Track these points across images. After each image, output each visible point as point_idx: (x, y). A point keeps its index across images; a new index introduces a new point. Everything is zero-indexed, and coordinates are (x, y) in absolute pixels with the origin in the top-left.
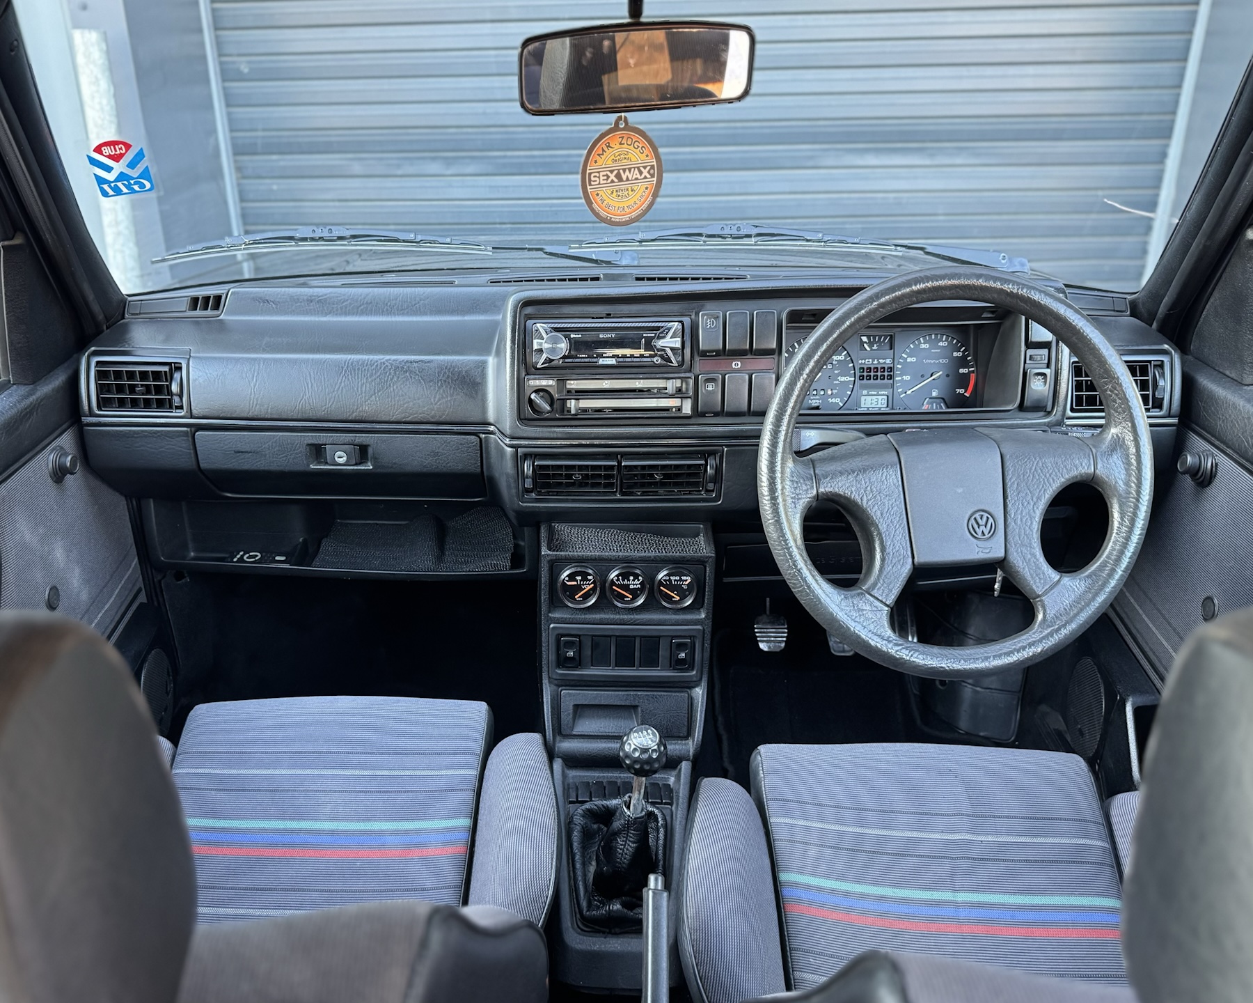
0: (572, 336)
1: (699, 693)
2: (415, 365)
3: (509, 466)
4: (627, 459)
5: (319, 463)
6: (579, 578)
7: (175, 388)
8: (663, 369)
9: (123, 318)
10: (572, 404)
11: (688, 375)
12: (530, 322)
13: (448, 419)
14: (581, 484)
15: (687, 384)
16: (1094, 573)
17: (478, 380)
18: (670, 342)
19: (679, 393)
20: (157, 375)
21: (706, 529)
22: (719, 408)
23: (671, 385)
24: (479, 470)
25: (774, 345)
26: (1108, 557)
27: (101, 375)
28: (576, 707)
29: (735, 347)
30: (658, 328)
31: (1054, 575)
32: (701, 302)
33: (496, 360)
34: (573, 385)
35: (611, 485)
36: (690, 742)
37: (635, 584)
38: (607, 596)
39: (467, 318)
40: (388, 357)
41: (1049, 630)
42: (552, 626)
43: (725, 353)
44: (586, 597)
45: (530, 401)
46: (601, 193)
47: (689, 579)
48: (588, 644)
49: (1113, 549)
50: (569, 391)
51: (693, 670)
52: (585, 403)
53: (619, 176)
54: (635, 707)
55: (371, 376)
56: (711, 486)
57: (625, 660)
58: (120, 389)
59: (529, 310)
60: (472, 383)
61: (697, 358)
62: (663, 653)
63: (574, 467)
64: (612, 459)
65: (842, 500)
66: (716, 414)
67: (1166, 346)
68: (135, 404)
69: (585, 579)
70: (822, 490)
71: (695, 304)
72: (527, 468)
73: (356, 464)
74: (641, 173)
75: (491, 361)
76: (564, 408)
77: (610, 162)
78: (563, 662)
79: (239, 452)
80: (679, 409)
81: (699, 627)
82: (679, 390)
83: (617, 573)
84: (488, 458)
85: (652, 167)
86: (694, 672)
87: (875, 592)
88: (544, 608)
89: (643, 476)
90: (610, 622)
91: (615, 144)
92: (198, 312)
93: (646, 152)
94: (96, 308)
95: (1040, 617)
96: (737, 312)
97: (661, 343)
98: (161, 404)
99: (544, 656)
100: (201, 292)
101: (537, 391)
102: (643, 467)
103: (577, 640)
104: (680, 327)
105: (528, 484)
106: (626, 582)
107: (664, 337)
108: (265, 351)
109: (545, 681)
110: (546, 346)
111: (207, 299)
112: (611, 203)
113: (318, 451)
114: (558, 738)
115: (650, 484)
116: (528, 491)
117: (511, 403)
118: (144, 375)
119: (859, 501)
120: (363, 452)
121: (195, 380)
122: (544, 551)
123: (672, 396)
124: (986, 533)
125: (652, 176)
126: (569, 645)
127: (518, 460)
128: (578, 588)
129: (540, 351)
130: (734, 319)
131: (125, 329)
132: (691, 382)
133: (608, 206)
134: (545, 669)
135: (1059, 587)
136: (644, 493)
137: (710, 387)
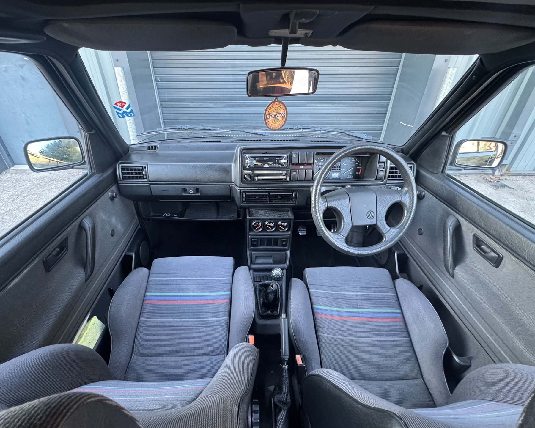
0: (257, 159)
1: (288, 252)
2: (211, 166)
3: (238, 195)
4: (271, 193)
5: (185, 193)
6: (257, 224)
7: (144, 173)
8: (282, 169)
9: (129, 152)
10: (256, 178)
11: (288, 170)
12: (244, 155)
13: (221, 181)
14: (258, 199)
15: (288, 172)
16: (399, 227)
17: (229, 170)
18: (284, 161)
19: (286, 175)
20: (139, 170)
21: (291, 210)
22: (297, 179)
23: (284, 173)
24: (229, 195)
25: (312, 162)
26: (403, 223)
27: (122, 170)
28: (256, 256)
29: (302, 162)
30: (280, 157)
31: (389, 228)
32: (292, 150)
33: (234, 165)
34: (256, 172)
35: (266, 199)
36: (286, 264)
37: (272, 225)
38: (265, 228)
39: (225, 152)
40: (203, 164)
41: (387, 243)
42: (250, 236)
43: (299, 164)
44: (259, 229)
45: (245, 177)
46: (270, 121)
47: (286, 224)
48: (259, 240)
49: (404, 221)
50: (255, 174)
51: (286, 246)
52: (260, 177)
53: (275, 116)
54: (271, 256)
55: (199, 169)
56: (294, 200)
57: (269, 244)
58: (128, 173)
59: (244, 151)
60: (227, 171)
61: (291, 165)
62: (279, 242)
63: (256, 195)
64: (267, 193)
65: (334, 208)
66: (296, 181)
67: (412, 162)
68: (133, 177)
69: (259, 224)
70: (328, 206)
71: (290, 150)
72: (244, 195)
73: (196, 193)
74: (281, 115)
75: (233, 165)
76: (254, 179)
77: (273, 111)
78: (253, 245)
79: (162, 190)
80: (286, 179)
81: (289, 236)
82: (286, 174)
83: (267, 223)
84: (232, 191)
85: (285, 113)
86: (287, 247)
87: (341, 233)
88: (248, 232)
89: (275, 197)
90: (266, 235)
91: (274, 106)
92: (150, 151)
93: (283, 109)
94: (120, 150)
95: (384, 239)
96: (303, 152)
97: (282, 161)
98: (140, 178)
99: (248, 244)
100: (151, 145)
101: (246, 174)
102: (275, 195)
103: (256, 240)
104: (286, 156)
105: (244, 199)
106: (270, 225)
107: (282, 159)
108: (169, 162)
109: (248, 250)
110: (249, 162)
111: (152, 147)
112: (273, 124)
113: (185, 190)
114: (251, 264)
115: (277, 199)
116: (244, 201)
117: (239, 178)
118: (135, 170)
119: (338, 208)
120: (197, 190)
121: (150, 171)
122: (248, 217)
123: (284, 176)
124: (372, 217)
125: (285, 116)
126: (254, 241)
127: (241, 193)
128: (257, 226)
129: (247, 163)
130: (301, 155)
131: (129, 155)
132: (289, 172)
133: (272, 124)
134: (248, 247)
135: (390, 231)
136: (275, 202)
137: (295, 173)
